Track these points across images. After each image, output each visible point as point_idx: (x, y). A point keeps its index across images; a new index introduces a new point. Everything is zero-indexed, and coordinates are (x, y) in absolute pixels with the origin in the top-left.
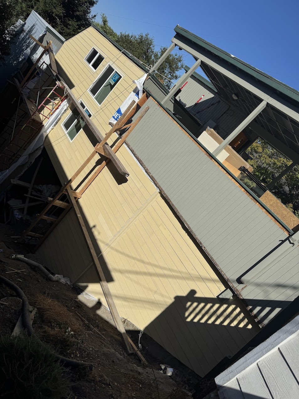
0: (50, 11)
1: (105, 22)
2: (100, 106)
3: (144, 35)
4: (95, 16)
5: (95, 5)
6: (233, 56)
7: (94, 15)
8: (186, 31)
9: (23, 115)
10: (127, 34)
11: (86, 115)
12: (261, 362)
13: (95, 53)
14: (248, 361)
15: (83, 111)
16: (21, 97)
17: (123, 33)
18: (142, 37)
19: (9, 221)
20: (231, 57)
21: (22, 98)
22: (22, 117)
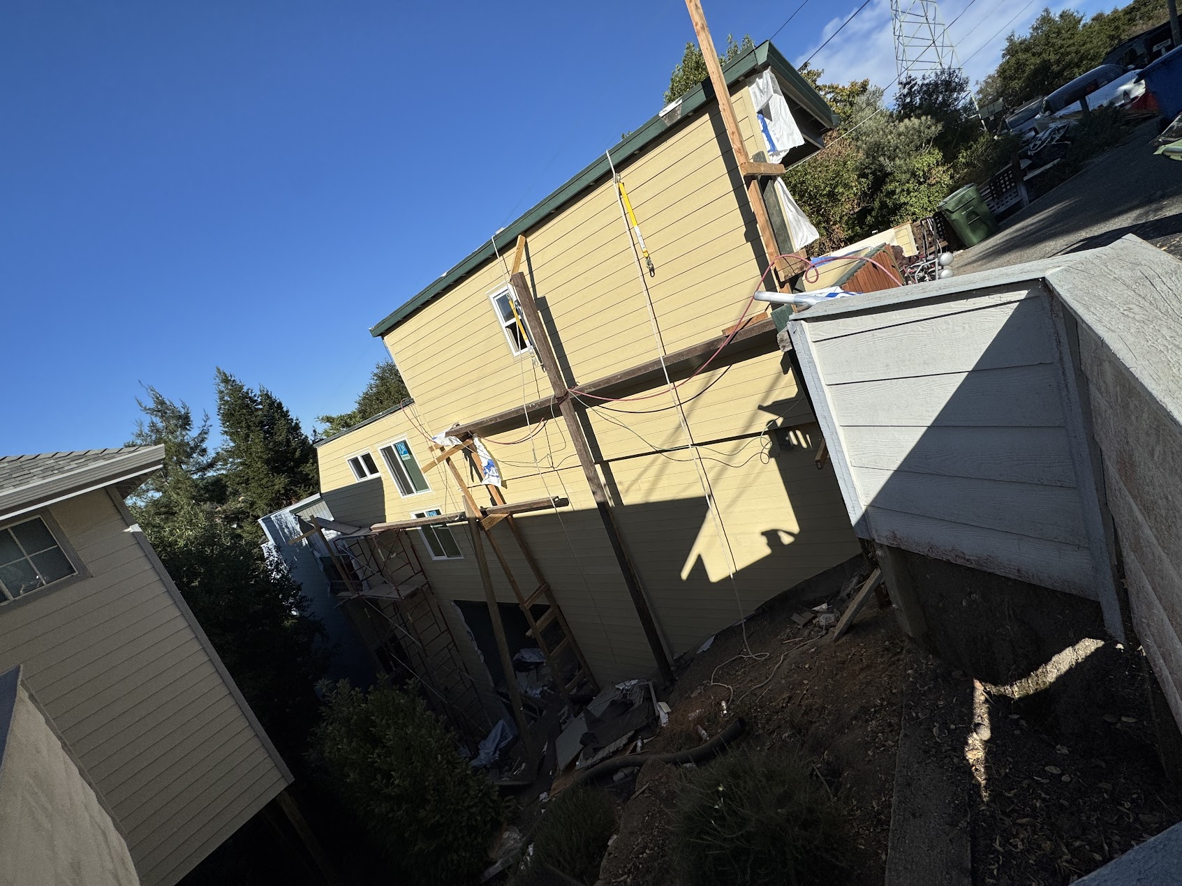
0: (274, 495)
1: (329, 420)
2: (431, 491)
3: (376, 371)
4: (314, 431)
5: (300, 425)
6: (444, 275)
7: (312, 432)
8: (383, 322)
9: (394, 609)
10: (361, 395)
11: (436, 517)
12: (853, 461)
13: (355, 462)
14: (846, 477)
15: (427, 518)
16: (367, 599)
17: (358, 399)
18: (375, 375)
19: (537, 709)
20: (445, 277)
21: (369, 599)
22: (397, 611)
